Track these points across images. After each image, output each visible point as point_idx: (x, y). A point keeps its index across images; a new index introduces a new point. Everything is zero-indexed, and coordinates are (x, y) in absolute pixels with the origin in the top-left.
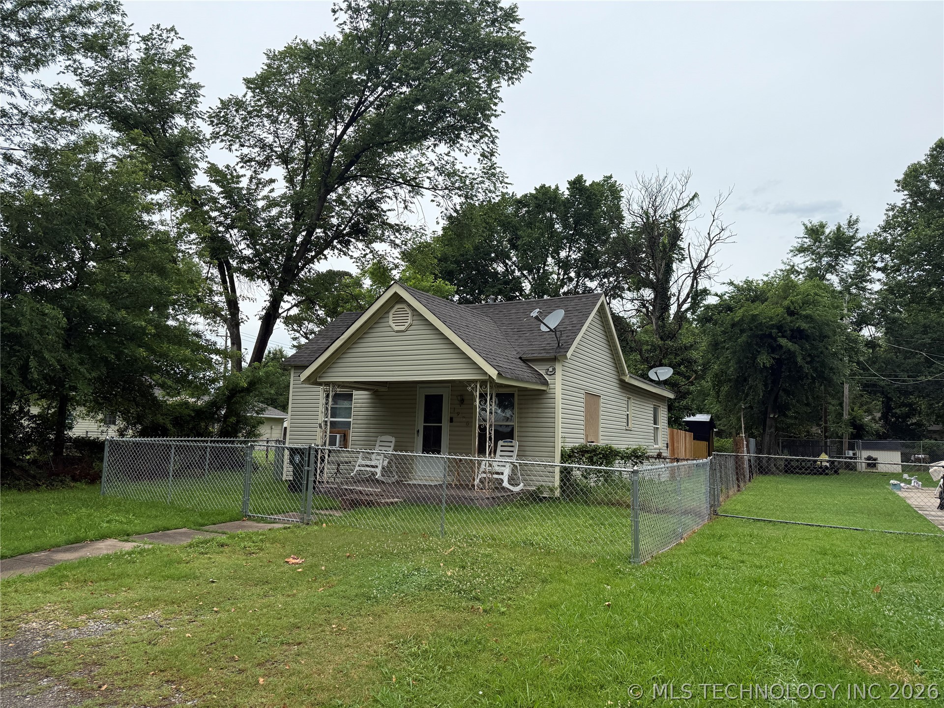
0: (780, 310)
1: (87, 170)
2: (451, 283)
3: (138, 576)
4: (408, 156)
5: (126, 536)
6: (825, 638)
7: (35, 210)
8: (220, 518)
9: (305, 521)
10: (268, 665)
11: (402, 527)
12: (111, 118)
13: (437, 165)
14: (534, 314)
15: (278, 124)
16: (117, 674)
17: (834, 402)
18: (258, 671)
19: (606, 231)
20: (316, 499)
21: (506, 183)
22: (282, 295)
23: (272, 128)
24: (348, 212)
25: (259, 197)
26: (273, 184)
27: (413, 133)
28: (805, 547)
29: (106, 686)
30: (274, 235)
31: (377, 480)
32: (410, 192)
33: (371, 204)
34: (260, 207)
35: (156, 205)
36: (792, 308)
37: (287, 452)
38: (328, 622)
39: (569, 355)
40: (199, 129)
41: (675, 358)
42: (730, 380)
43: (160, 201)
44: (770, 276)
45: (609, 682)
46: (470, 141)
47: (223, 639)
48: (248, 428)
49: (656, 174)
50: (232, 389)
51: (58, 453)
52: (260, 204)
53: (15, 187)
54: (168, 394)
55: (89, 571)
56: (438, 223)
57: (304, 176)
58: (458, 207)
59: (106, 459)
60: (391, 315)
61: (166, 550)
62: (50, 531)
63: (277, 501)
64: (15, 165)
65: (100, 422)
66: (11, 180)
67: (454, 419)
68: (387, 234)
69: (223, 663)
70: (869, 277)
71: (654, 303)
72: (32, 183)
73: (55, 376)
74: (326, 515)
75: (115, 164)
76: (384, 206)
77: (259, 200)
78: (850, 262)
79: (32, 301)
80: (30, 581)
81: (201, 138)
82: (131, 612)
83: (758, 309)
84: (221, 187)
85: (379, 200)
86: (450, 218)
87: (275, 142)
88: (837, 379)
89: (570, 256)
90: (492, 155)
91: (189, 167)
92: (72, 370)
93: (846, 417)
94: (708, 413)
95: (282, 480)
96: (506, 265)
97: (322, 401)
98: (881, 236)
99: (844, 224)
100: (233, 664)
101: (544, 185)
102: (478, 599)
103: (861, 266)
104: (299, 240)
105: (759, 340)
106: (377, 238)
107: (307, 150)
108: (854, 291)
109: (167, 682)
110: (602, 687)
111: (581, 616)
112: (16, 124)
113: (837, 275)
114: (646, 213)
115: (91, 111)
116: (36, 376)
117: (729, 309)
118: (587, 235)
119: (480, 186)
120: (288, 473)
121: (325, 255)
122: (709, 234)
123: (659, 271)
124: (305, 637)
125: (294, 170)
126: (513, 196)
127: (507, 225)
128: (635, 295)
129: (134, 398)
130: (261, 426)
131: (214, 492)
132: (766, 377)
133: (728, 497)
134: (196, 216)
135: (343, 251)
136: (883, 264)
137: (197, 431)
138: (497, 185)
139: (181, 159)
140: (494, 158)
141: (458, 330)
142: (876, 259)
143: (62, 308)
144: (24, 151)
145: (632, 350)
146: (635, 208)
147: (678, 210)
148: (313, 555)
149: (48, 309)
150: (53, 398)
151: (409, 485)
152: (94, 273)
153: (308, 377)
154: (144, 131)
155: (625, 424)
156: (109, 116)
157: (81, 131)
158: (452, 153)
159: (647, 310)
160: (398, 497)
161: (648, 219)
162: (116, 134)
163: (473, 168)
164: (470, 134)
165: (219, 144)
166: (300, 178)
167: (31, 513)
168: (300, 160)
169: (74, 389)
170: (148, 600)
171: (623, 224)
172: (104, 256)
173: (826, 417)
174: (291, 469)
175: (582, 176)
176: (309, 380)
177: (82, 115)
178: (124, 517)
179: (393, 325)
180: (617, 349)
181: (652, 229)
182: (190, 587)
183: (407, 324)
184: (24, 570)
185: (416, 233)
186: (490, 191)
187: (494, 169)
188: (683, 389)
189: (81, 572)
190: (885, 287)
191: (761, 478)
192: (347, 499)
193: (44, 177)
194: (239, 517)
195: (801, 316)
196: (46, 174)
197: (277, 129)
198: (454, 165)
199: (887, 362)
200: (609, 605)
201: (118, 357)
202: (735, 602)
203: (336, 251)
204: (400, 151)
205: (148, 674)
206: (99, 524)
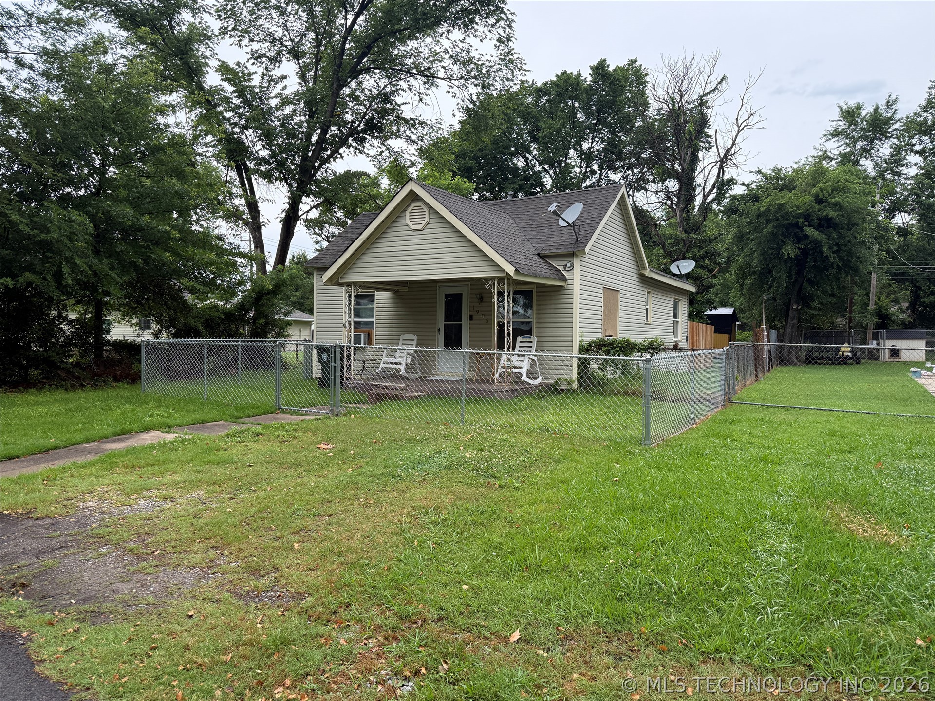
0: (808, 198)
1: (99, 73)
2: (470, 179)
3: (181, 462)
4: (422, 44)
5: (168, 428)
6: (821, 507)
7: (51, 116)
8: (255, 411)
9: (335, 413)
10: (302, 534)
11: (425, 417)
12: (117, 17)
13: (451, 53)
14: (552, 208)
15: (287, 16)
16: (167, 542)
17: (860, 292)
18: (293, 538)
19: (630, 120)
20: (345, 394)
21: (525, 70)
22: (301, 197)
23: (281, 20)
24: (362, 107)
25: (272, 95)
26: (285, 80)
27: (425, 20)
28: (815, 430)
29: (158, 552)
30: (289, 134)
31: (401, 376)
32: (425, 83)
33: (385, 98)
34: (273, 105)
35: (169, 107)
36: (821, 196)
37: (315, 352)
38: (356, 497)
39: (587, 249)
40: (207, 25)
41: (699, 252)
42: (754, 272)
43: (173, 103)
44: (801, 164)
45: (612, 544)
46: (485, 26)
47: (261, 512)
48: (277, 329)
49: (682, 58)
50: (259, 292)
51: (99, 355)
52: (274, 102)
53: (30, 92)
54: (197, 298)
55: (136, 458)
56: (454, 116)
57: (315, 72)
58: (475, 98)
59: (143, 359)
60: (408, 213)
61: (205, 439)
62: (97, 425)
63: (308, 396)
64: (27, 70)
65: (136, 326)
66: (25, 85)
67: (474, 317)
68: (402, 129)
69: (261, 532)
70: (906, 161)
71: (679, 195)
72: (46, 88)
73: (88, 281)
74: (354, 408)
75: (126, 65)
76: (399, 100)
77: (272, 98)
78: (886, 145)
79: (58, 208)
80: (84, 467)
81: (210, 34)
82: (177, 492)
83: (785, 197)
84: (233, 85)
85: (393, 93)
86: (467, 110)
87: (285, 35)
88: (864, 268)
89: (593, 147)
90: (509, 40)
91: (200, 66)
92: (104, 275)
93: (872, 307)
94: (731, 306)
95: (312, 378)
96: (526, 160)
97: (346, 301)
98: (921, 116)
99: (882, 104)
100: (271, 533)
101: (566, 71)
102: (495, 477)
103: (897, 149)
104: (314, 138)
105: (784, 230)
106: (392, 134)
107: (318, 44)
108: (888, 176)
109: (213, 547)
110: (605, 548)
111: (590, 490)
112: (24, 26)
113: (872, 160)
114: (672, 99)
115: (97, 9)
116: (70, 282)
117: (756, 198)
118: (611, 124)
119: (497, 74)
120: (317, 370)
121: (340, 154)
122: (737, 119)
123: (685, 160)
124: (336, 509)
125: (306, 66)
126: (533, 84)
127: (527, 116)
128: (660, 186)
129: (165, 302)
130: (290, 327)
131: (247, 389)
132: (790, 268)
133: (745, 386)
134: (211, 117)
135: (359, 149)
136: (922, 146)
137: (228, 333)
138: (515, 73)
139: (191, 58)
140: (510, 44)
141: (475, 227)
142: (914, 141)
143: (89, 215)
144: (34, 54)
145: (655, 244)
146: (661, 93)
147: (705, 95)
148: (342, 442)
149: (75, 215)
150: (88, 303)
151: (432, 380)
152: (116, 178)
153: (330, 278)
154: (152, 29)
155: (644, 318)
156: (115, 14)
157: (89, 31)
158: (467, 40)
159: (672, 203)
160: (421, 392)
161: (673, 105)
162: (125, 33)
163: (489, 54)
164: (486, 18)
165: (228, 41)
166: (312, 73)
167: (79, 410)
168: (311, 54)
169: (107, 293)
170: (191, 482)
171: (649, 111)
172: (123, 161)
173: (851, 307)
174: (320, 368)
175: (605, 60)
176: (331, 281)
177: (88, 14)
178: (165, 412)
179: (410, 224)
180: (637, 243)
181: (678, 116)
182: (229, 470)
183: (424, 223)
184: (77, 458)
185: (432, 127)
186: (508, 79)
187: (512, 55)
188: (706, 283)
189: (129, 459)
190: (922, 172)
191: (780, 368)
192: (374, 394)
193: (57, 81)
194: (273, 410)
195: (829, 203)
196: (59, 78)
197: (286, 21)
198: (469, 52)
199: (918, 250)
200: (616, 481)
201: (146, 262)
202: (738, 478)
203: (352, 150)
204: (413, 39)
205: (195, 541)
206: (142, 418)
